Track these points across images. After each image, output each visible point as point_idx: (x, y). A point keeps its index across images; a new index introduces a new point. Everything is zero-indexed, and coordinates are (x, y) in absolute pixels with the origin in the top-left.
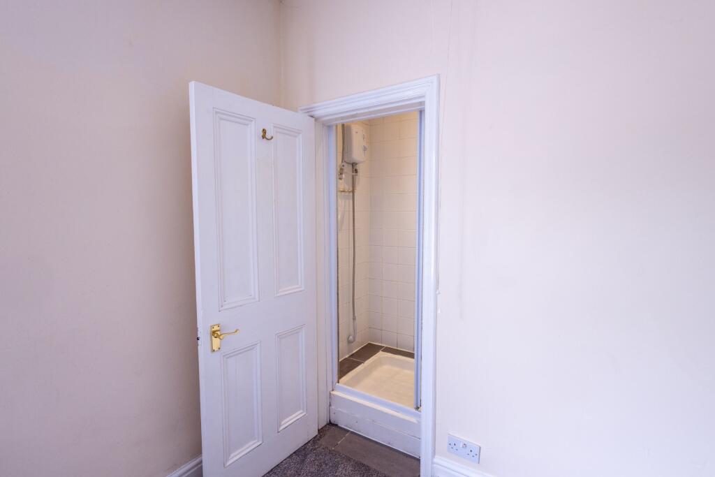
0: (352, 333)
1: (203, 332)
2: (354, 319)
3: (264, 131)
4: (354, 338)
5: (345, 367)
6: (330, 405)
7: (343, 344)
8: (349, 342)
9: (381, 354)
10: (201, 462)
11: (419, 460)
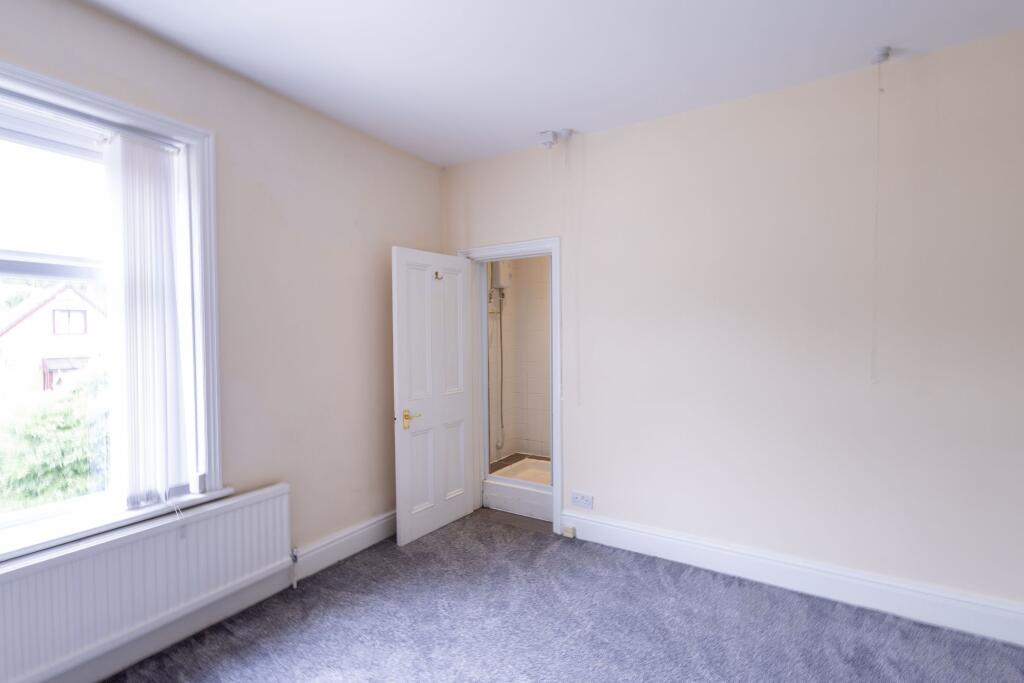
0: (500, 439)
1: (398, 413)
2: (502, 427)
3: (437, 274)
4: (503, 444)
5: (494, 467)
6: (483, 492)
7: (493, 449)
8: (498, 448)
9: (526, 460)
10: (395, 514)
11: (551, 524)
